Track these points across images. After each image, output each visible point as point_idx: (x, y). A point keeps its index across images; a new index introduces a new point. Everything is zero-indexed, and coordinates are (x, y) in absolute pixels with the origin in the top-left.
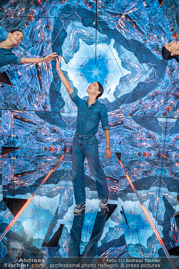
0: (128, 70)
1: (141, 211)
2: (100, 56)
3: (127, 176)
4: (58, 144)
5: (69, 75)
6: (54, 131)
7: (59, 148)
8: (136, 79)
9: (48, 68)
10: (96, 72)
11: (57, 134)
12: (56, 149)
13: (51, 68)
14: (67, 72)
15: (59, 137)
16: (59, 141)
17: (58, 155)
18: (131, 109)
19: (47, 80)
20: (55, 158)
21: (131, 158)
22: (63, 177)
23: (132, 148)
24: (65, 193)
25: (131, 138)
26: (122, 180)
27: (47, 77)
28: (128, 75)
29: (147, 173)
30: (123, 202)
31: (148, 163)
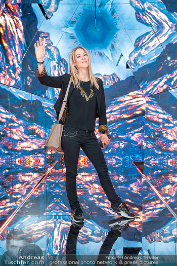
4: (40, 153)
6: (32, 132)
9: (16, 28)
11: (39, 136)
12: (38, 161)
13: (22, 28)
14: (48, 34)
15: (42, 142)
16: (40, 147)
17: (40, 170)
18: (155, 89)
19: (17, 47)
20: (35, 175)
21: (161, 170)
22: (50, 206)
23: (160, 153)
24: (56, 233)
25: (157, 136)
26: (147, 206)
27: (17, 43)
28: (148, 33)
30: (150, 242)
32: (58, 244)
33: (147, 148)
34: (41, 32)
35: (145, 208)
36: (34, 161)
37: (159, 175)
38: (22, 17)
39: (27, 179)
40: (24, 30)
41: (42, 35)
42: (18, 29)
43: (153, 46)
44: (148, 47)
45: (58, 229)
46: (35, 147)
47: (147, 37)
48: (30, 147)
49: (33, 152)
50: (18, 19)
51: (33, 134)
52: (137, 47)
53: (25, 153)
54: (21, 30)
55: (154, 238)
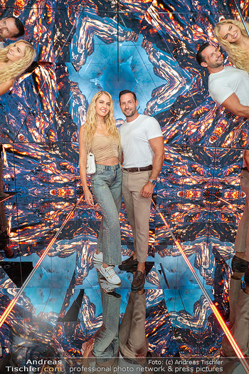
0: (164, 79)
1: (186, 269)
2: (123, 60)
4: (70, 185)
6: (64, 168)
7: (72, 191)
8: (175, 92)
9: (51, 79)
11: (69, 171)
12: (69, 193)
13: (55, 79)
14: (77, 83)
15: (72, 176)
16: (71, 180)
17: (71, 199)
18: (168, 133)
19: (51, 95)
20: (66, 204)
21: (171, 200)
22: (79, 229)
23: (171, 186)
24: (84, 250)
25: (169, 172)
26: (159, 229)
27: (51, 91)
28: (163, 85)
29: (191, 219)
30: (162, 257)
31: (192, 206)
32: (86, 259)
33: (160, 182)
34: (72, 82)
35: (158, 231)
36: (65, 192)
37: (169, 205)
39: (59, 207)
40: (57, 80)
41: (72, 85)
43: (168, 96)
44: (164, 97)
45: (86, 247)
46: (65, 180)
47: (163, 88)
48: (62, 181)
49: (65, 185)
50: (52, 71)
51: (64, 169)
52: (154, 97)
53: (57, 185)
55: (166, 253)
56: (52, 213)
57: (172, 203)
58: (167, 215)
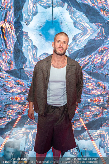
0: (80, 29)
1: (92, 148)
2: (55, 18)
3: (81, 119)
4: (22, 94)
5: (29, 35)
7: (23, 98)
9: (11, 29)
10: (52, 32)
11: (22, 85)
12: (21, 99)
13: (14, 30)
14: (27, 33)
15: (23, 88)
16: (23, 91)
17: (22, 103)
18: (83, 62)
19: (11, 39)
20: (20, 106)
21: (84, 104)
22: (27, 121)
23: (84, 95)
24: (30, 135)
26: (77, 122)
27: (11, 37)
28: (80, 33)
29: (97, 116)
30: (78, 140)
31: (98, 108)
32: (31, 140)
34: (24, 32)
36: (19, 99)
38: (14, 24)
39: (15, 107)
40: (15, 30)
42: (12, 30)
43: (82, 40)
44: (80, 40)
45: (31, 133)
46: (19, 91)
47: (79, 35)
48: (17, 91)
49: (19, 94)
50: (12, 25)
51: (18, 85)
52: (74, 41)
53: (14, 94)
54: (13, 31)
55: (80, 138)
56: (10, 111)
57: (85, 106)
58: (82, 113)
